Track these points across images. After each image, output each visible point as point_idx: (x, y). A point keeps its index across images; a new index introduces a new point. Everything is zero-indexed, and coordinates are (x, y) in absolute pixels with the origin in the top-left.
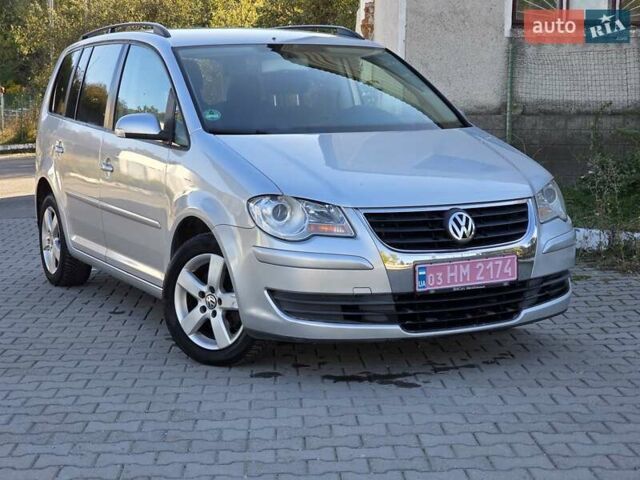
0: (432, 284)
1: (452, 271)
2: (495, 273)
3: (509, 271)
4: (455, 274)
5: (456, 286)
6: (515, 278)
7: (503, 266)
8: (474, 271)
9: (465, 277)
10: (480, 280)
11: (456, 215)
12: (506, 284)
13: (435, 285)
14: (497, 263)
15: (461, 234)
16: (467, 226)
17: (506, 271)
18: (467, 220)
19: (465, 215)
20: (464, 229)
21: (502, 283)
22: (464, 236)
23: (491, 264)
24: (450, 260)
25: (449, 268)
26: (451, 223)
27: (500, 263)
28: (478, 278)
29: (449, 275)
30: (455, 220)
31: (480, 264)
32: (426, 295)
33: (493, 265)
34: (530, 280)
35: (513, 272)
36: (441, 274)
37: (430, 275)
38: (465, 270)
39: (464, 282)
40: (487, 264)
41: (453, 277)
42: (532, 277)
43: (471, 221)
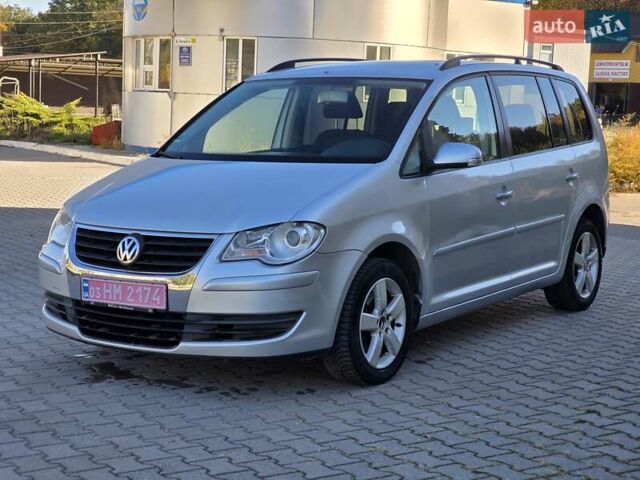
0: (93, 297)
1: (107, 288)
2: (143, 300)
3: (158, 299)
4: (110, 291)
5: (111, 303)
6: (164, 307)
7: (151, 296)
8: (125, 292)
9: (118, 296)
10: (129, 302)
11: (126, 239)
12: (150, 311)
13: (95, 298)
14: (145, 289)
15: (123, 258)
16: (130, 251)
17: (154, 299)
18: (134, 244)
19: (134, 239)
20: (126, 252)
21: (147, 309)
22: (125, 259)
23: (140, 288)
24: (106, 278)
25: (105, 285)
26: (120, 246)
27: (149, 289)
28: (128, 300)
29: (106, 291)
30: (124, 243)
31: (130, 287)
32: (88, 305)
33: (142, 290)
34: (186, 313)
35: (161, 301)
36: (99, 289)
37: (91, 288)
38: (118, 290)
39: (117, 300)
40: (136, 288)
41: (108, 294)
42: (188, 311)
43: (137, 247)
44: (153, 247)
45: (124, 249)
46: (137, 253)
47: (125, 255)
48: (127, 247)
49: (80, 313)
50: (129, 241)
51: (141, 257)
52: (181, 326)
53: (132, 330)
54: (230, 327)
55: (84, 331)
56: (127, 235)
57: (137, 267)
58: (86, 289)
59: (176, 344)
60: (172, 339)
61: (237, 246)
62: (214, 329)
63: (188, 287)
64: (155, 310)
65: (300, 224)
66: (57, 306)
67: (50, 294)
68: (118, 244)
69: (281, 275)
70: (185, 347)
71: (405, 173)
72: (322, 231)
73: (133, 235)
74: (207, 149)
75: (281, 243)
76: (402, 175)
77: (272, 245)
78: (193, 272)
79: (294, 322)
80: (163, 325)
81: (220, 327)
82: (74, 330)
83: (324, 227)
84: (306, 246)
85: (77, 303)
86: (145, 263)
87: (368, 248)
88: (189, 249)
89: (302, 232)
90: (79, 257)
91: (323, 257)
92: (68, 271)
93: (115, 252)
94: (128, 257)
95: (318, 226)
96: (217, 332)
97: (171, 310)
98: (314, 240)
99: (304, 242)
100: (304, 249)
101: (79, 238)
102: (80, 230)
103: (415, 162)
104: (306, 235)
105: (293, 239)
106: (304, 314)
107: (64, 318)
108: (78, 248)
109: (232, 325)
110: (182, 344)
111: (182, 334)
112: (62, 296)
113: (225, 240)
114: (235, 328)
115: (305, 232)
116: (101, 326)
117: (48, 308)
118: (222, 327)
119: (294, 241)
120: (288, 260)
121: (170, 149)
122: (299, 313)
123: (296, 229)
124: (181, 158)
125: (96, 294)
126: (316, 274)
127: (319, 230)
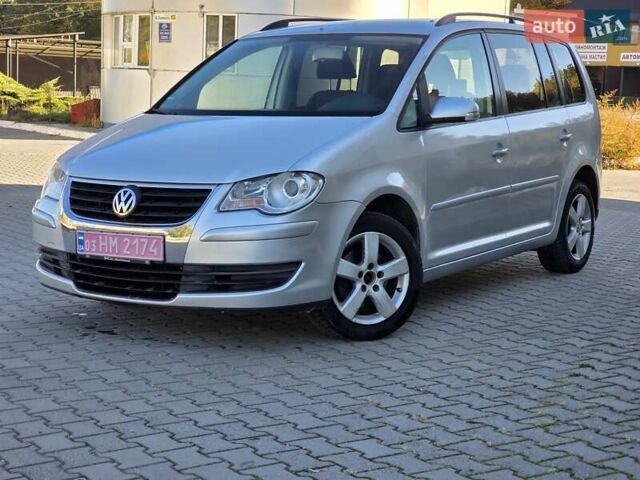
0: (88, 250)
1: (103, 240)
2: (140, 251)
3: (155, 251)
4: (106, 244)
5: (107, 255)
6: (161, 259)
7: (148, 247)
8: (121, 244)
9: (114, 248)
10: (126, 254)
11: (122, 191)
12: (147, 263)
13: (90, 251)
14: (142, 240)
15: (119, 209)
16: (126, 202)
17: (151, 250)
18: (130, 195)
19: (130, 191)
20: (122, 204)
21: (144, 261)
22: (121, 211)
23: (136, 241)
24: (102, 231)
25: (100, 237)
26: (116, 197)
27: (146, 241)
28: (125, 252)
29: (101, 244)
30: (119, 196)
31: (126, 239)
32: (83, 258)
33: (139, 241)
34: (183, 265)
35: (158, 251)
36: (94, 242)
37: (86, 242)
38: (114, 242)
39: (114, 252)
40: (132, 239)
41: (103, 246)
42: (186, 262)
43: (133, 198)
44: (149, 199)
45: (120, 201)
46: (133, 206)
47: (122, 206)
48: (123, 199)
49: (74, 266)
50: (125, 192)
51: (138, 209)
52: (178, 278)
53: (129, 283)
54: (227, 278)
55: (78, 285)
56: (122, 187)
57: (133, 218)
58: (82, 242)
59: (173, 296)
60: (169, 291)
61: (234, 196)
62: (212, 281)
63: (184, 240)
64: (152, 262)
65: (298, 173)
66: (52, 261)
67: (44, 250)
68: (113, 196)
69: (279, 224)
70: (183, 299)
71: (402, 126)
72: (321, 181)
73: (128, 187)
74: (201, 105)
75: (280, 194)
76: (399, 128)
77: (270, 194)
78: (190, 224)
79: (292, 273)
80: (159, 276)
81: (218, 278)
82: (69, 284)
83: (323, 178)
84: (304, 195)
85: (72, 256)
86: (141, 214)
87: (367, 198)
88: (186, 200)
89: (301, 182)
90: (73, 210)
91: (321, 207)
92: (64, 227)
93: (111, 205)
94: (125, 209)
95: (317, 176)
96: (215, 283)
97: (168, 261)
98: (313, 191)
99: (303, 191)
100: (301, 199)
101: (73, 192)
102: (74, 183)
103: (412, 116)
104: (304, 185)
105: (292, 190)
106: (303, 264)
107: (58, 272)
108: (73, 202)
109: (230, 276)
110: (179, 296)
111: (179, 285)
112: (56, 250)
113: (224, 190)
114: (233, 278)
115: (303, 181)
116: (98, 279)
117: (42, 264)
118: (222, 278)
119: (293, 191)
120: (286, 209)
121: (163, 106)
122: (298, 264)
123: (295, 179)
124: (175, 114)
125: (92, 247)
126: (315, 225)
127: (317, 180)
